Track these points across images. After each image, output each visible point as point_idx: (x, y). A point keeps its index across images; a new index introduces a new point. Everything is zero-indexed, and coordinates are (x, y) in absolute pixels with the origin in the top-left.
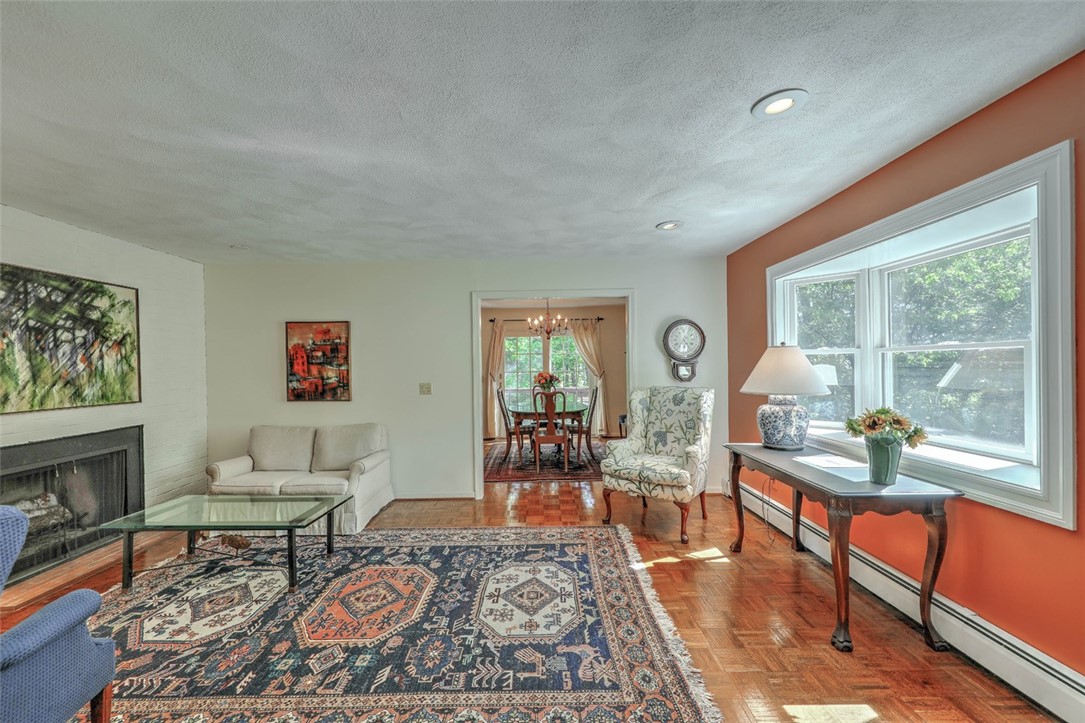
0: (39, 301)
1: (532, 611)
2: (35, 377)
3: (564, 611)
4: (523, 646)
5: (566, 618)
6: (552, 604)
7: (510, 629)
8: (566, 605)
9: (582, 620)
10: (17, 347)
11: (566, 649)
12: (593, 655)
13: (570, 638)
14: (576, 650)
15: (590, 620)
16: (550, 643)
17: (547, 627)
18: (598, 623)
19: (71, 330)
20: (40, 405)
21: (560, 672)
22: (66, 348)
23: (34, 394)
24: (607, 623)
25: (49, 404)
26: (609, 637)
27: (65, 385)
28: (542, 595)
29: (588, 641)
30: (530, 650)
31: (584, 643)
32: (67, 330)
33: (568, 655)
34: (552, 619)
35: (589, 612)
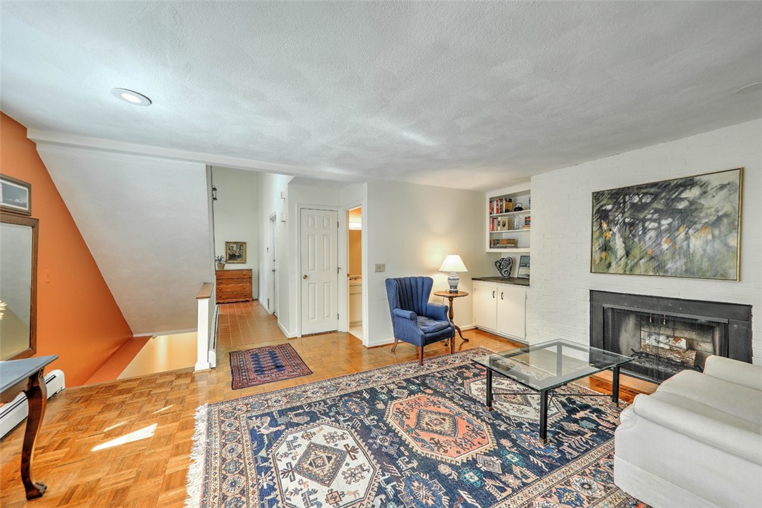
0: (633, 205)
1: (312, 447)
2: (628, 254)
3: (286, 455)
4: (308, 423)
5: (283, 449)
6: (298, 458)
7: (321, 430)
8: (286, 460)
9: (270, 450)
10: (618, 236)
11: (279, 428)
12: (262, 429)
13: (277, 435)
14: (273, 429)
15: (263, 453)
16: (290, 429)
17: (296, 438)
18: (256, 452)
19: (658, 221)
20: (630, 271)
21: (280, 417)
22: (652, 234)
23: (626, 264)
24: (249, 454)
25: (637, 271)
26: (249, 443)
27: (650, 260)
28: (311, 464)
29: (265, 436)
30: (302, 422)
31: (267, 435)
32: (654, 221)
33: (277, 425)
34: (294, 444)
35: (265, 460)
